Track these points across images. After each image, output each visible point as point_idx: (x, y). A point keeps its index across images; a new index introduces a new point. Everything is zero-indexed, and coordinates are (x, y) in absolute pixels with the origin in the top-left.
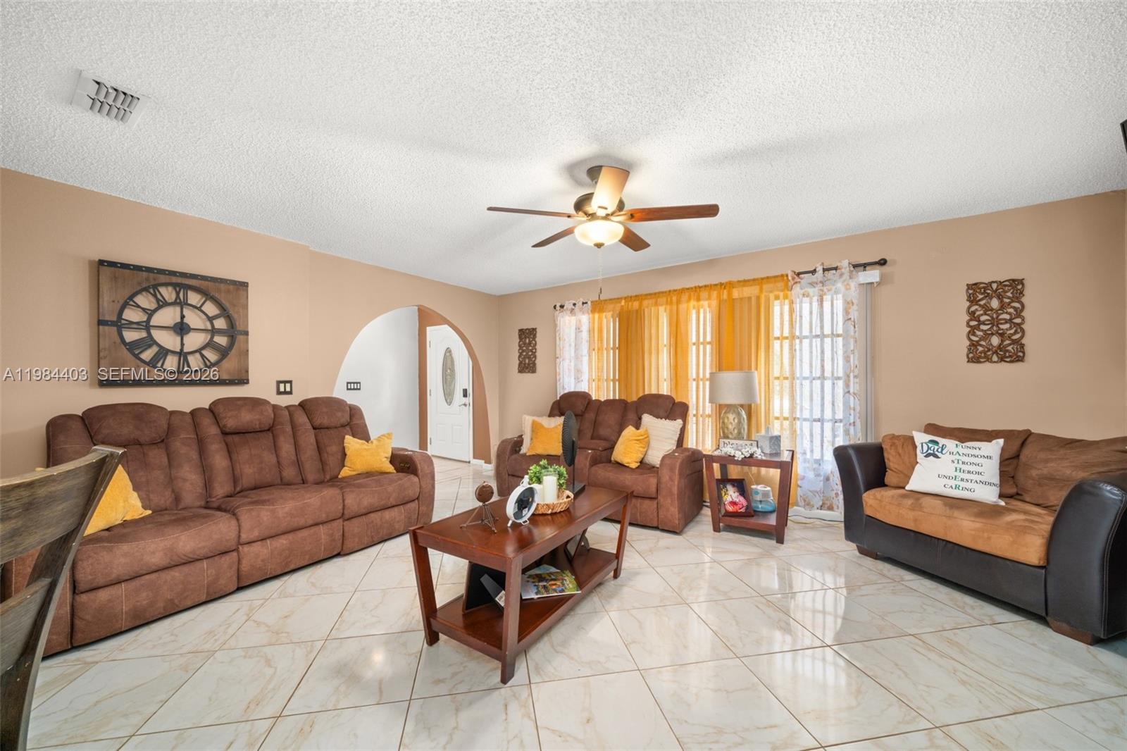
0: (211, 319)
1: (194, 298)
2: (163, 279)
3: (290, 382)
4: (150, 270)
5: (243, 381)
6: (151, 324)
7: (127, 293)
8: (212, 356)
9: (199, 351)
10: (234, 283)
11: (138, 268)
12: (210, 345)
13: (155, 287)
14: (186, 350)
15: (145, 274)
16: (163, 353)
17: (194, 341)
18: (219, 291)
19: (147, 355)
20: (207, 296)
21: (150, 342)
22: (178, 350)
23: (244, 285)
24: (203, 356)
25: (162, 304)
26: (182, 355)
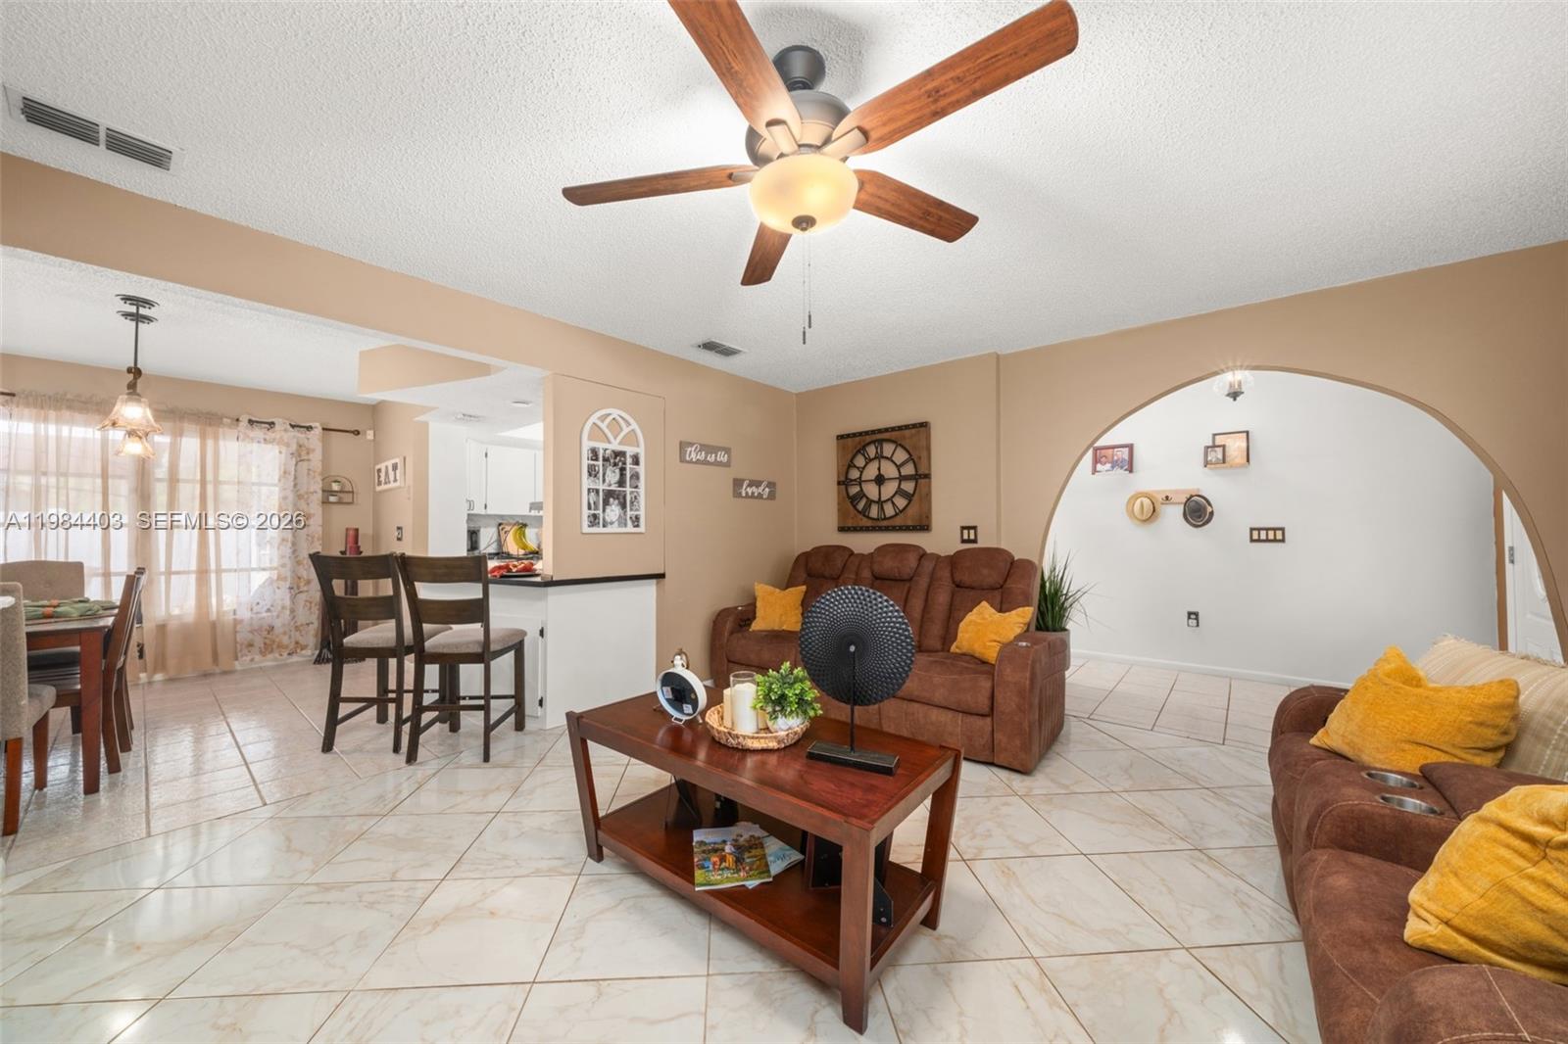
0: (898, 467)
1: (888, 449)
2: (868, 439)
3: (975, 528)
4: (861, 434)
5: (924, 527)
6: (863, 479)
7: (850, 456)
8: (901, 502)
9: (890, 499)
10: (914, 426)
11: (854, 435)
12: (900, 492)
13: (864, 448)
14: (883, 499)
15: (858, 439)
16: (870, 502)
17: (889, 489)
18: (904, 437)
19: (861, 506)
20: (898, 444)
21: (862, 495)
22: (876, 499)
23: (924, 425)
24: (893, 503)
25: (869, 460)
26: (880, 503)
